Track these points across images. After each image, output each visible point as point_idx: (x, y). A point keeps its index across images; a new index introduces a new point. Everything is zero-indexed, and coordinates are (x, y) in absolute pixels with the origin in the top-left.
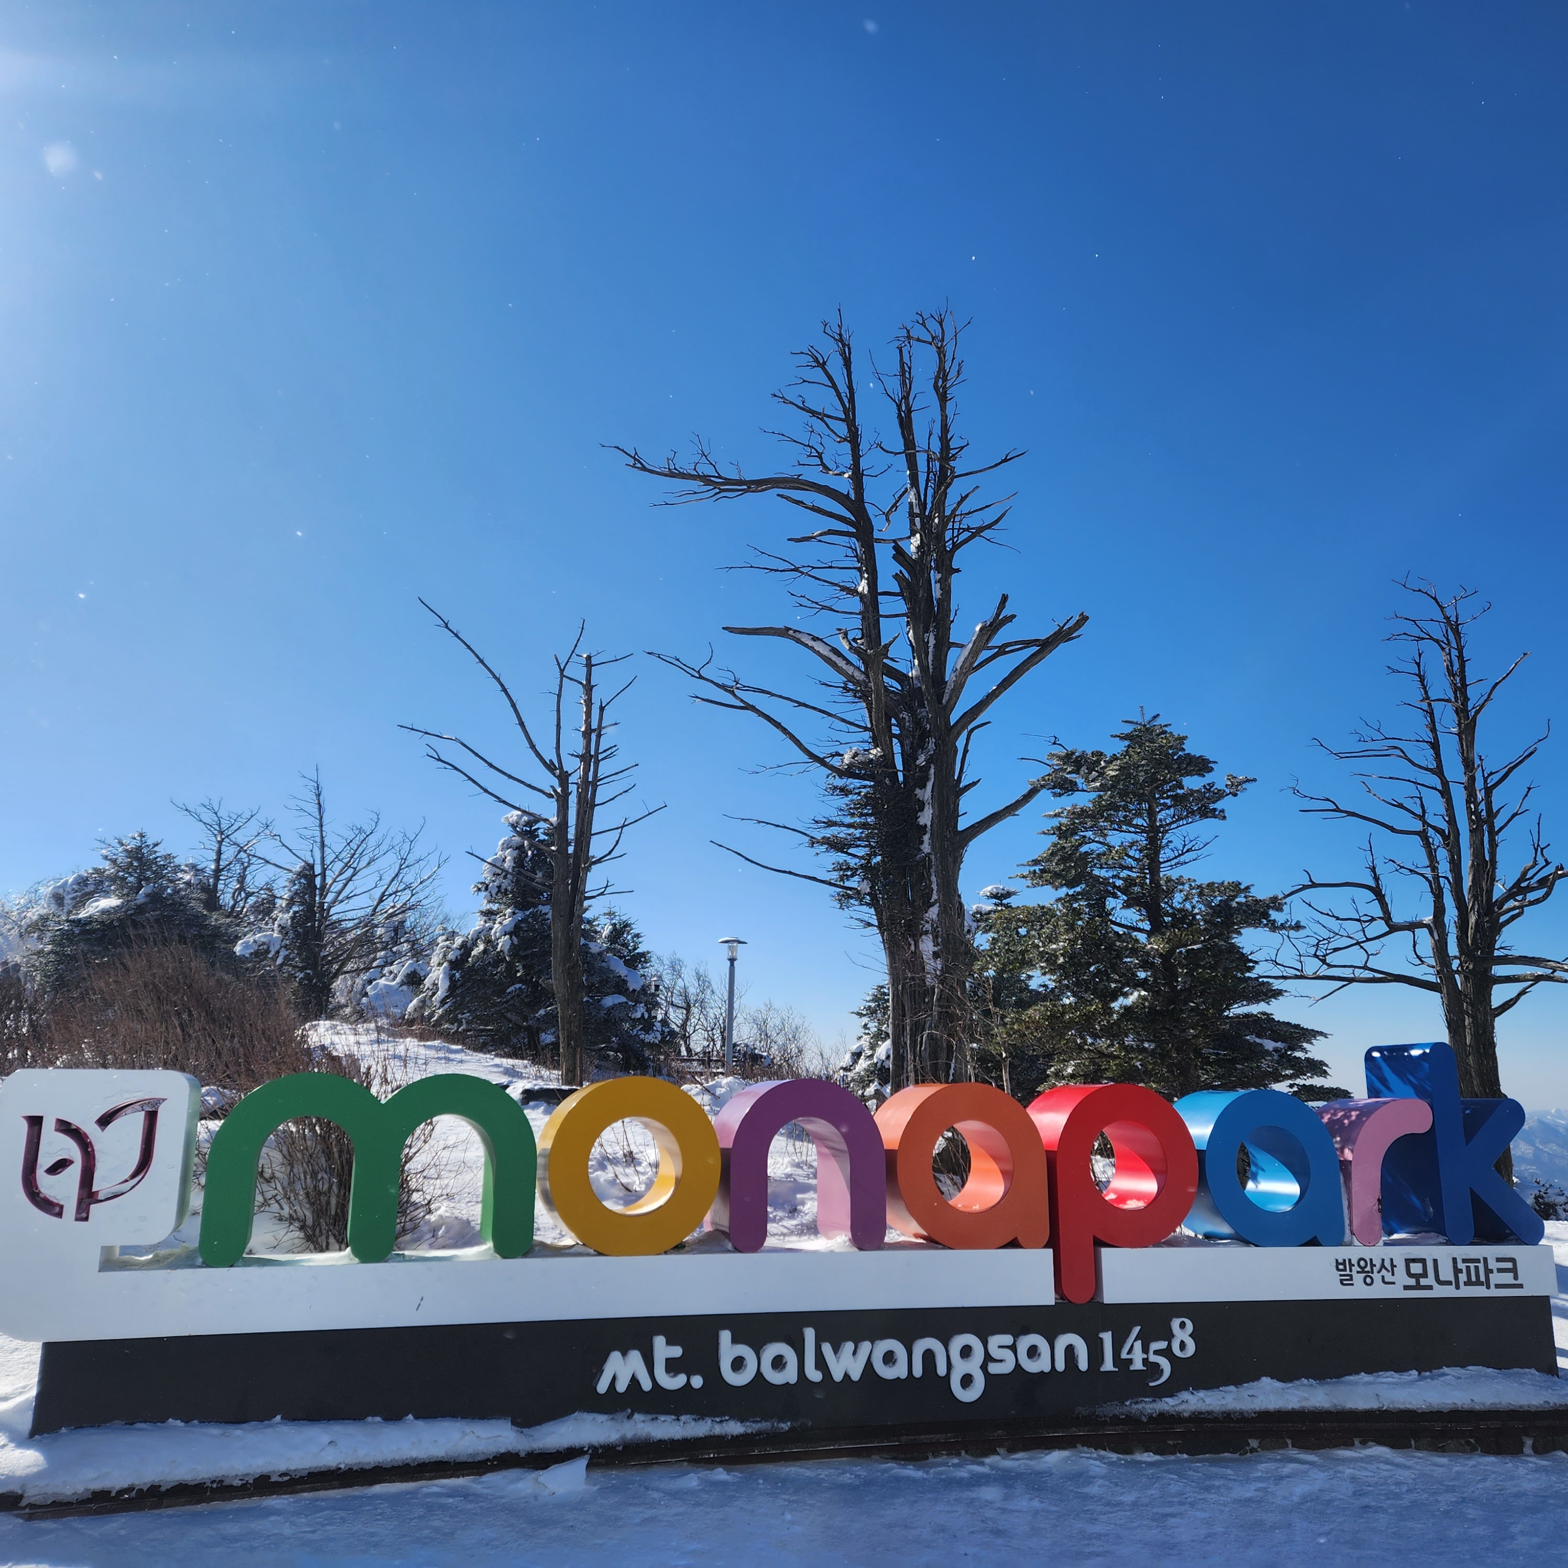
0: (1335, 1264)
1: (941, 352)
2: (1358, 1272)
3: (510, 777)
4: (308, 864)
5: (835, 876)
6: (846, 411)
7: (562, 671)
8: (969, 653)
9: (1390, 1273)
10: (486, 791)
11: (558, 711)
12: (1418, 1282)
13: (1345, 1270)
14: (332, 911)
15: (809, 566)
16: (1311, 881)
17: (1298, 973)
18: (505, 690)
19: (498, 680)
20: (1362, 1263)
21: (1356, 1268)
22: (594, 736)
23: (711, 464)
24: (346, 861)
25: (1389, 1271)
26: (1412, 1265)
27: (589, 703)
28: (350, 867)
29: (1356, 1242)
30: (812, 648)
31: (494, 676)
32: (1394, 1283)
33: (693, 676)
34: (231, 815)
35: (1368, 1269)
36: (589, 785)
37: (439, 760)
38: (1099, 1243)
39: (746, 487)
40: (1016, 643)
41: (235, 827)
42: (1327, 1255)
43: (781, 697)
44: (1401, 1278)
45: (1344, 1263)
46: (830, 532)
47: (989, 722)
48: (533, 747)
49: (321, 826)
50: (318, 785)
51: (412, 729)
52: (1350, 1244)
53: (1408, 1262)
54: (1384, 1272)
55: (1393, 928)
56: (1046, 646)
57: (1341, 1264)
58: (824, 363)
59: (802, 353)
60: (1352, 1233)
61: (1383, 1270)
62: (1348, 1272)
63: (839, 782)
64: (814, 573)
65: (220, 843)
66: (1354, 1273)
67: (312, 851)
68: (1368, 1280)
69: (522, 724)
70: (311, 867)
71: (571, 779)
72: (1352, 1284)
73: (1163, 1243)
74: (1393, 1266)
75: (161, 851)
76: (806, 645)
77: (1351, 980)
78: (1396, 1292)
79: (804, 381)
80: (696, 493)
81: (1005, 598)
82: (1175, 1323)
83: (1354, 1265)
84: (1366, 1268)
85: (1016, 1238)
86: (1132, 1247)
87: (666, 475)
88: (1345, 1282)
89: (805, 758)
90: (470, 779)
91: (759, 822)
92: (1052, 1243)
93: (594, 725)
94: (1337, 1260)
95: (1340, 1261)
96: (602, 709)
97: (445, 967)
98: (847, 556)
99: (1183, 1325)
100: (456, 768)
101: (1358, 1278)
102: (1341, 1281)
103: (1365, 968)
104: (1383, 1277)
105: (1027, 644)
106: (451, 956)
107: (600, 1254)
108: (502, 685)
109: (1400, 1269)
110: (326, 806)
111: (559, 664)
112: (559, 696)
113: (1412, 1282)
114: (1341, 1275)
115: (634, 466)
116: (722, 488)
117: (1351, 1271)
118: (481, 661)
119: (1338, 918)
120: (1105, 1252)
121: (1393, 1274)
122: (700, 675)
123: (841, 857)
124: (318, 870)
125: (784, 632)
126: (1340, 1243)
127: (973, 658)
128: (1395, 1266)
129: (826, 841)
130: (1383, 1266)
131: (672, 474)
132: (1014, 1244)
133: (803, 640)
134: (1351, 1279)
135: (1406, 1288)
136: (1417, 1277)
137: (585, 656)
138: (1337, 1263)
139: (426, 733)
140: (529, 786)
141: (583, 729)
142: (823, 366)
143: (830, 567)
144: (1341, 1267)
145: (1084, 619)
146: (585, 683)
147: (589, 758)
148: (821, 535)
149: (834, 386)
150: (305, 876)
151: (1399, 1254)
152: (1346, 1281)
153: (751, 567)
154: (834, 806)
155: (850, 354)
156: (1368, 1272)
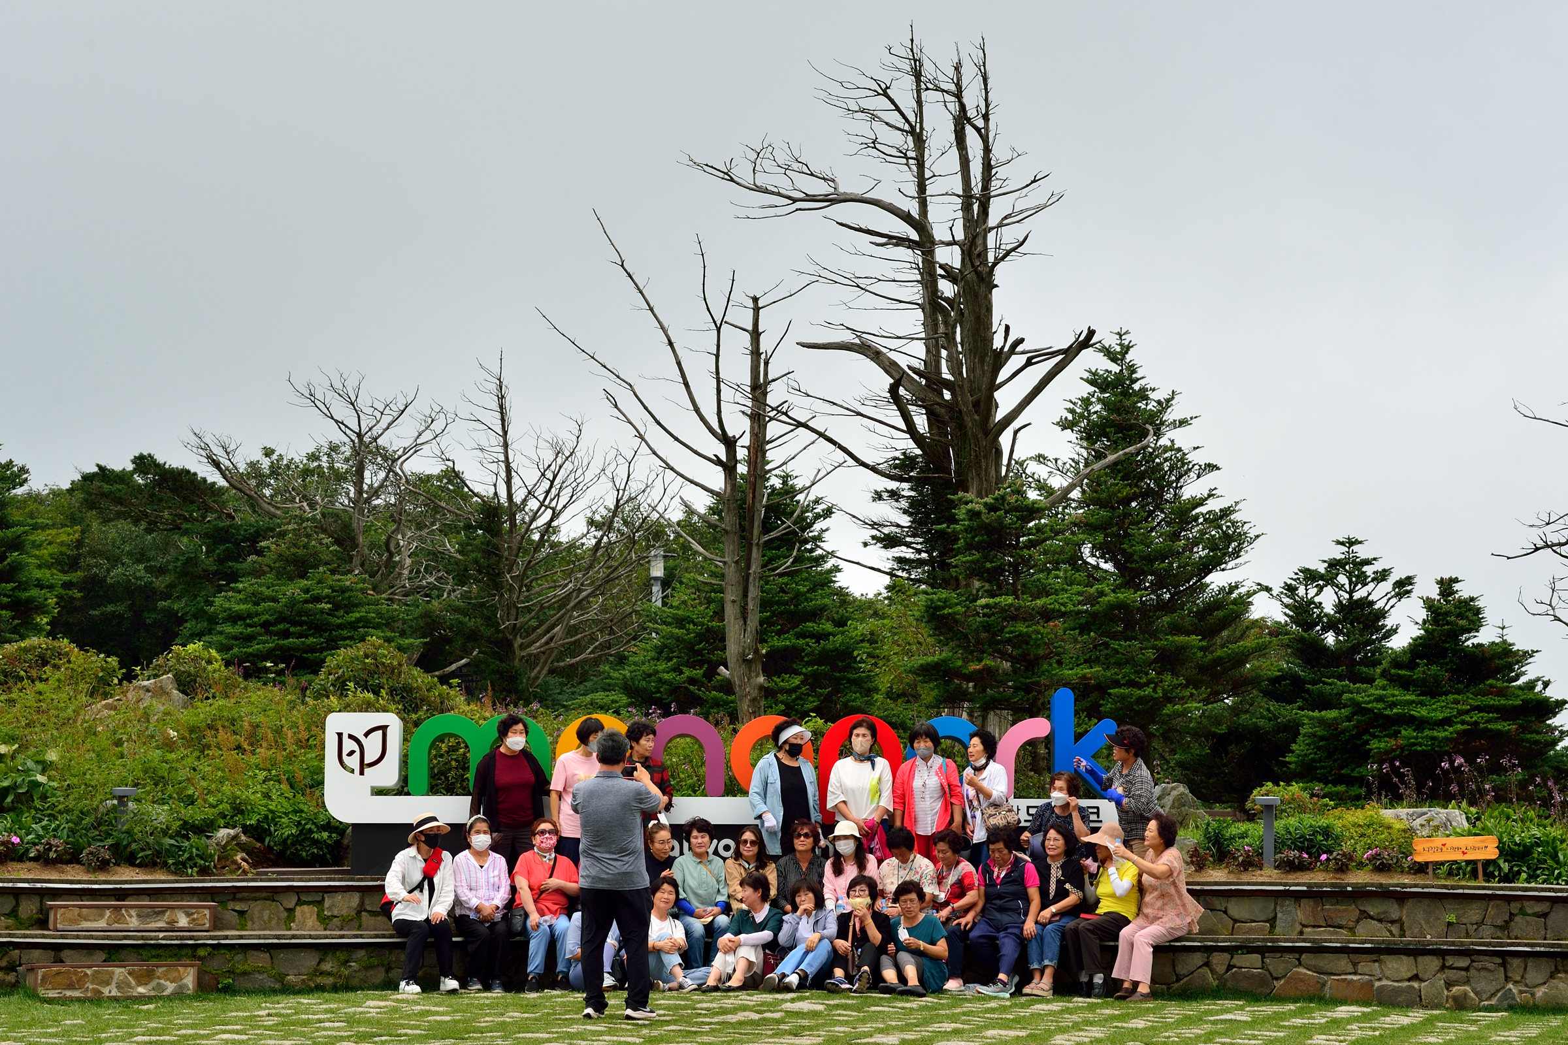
5: (894, 567)
22: (760, 392)
24: (541, 497)
27: (755, 352)
34: (376, 406)
40: (1040, 355)
50: (501, 384)
56: (1070, 354)
71: (738, 446)
93: (760, 380)
105: (1051, 354)
110: (512, 413)
112: (717, 356)
124: (504, 512)
137: (749, 298)
140: (696, 452)
145: (1092, 332)
146: (750, 329)
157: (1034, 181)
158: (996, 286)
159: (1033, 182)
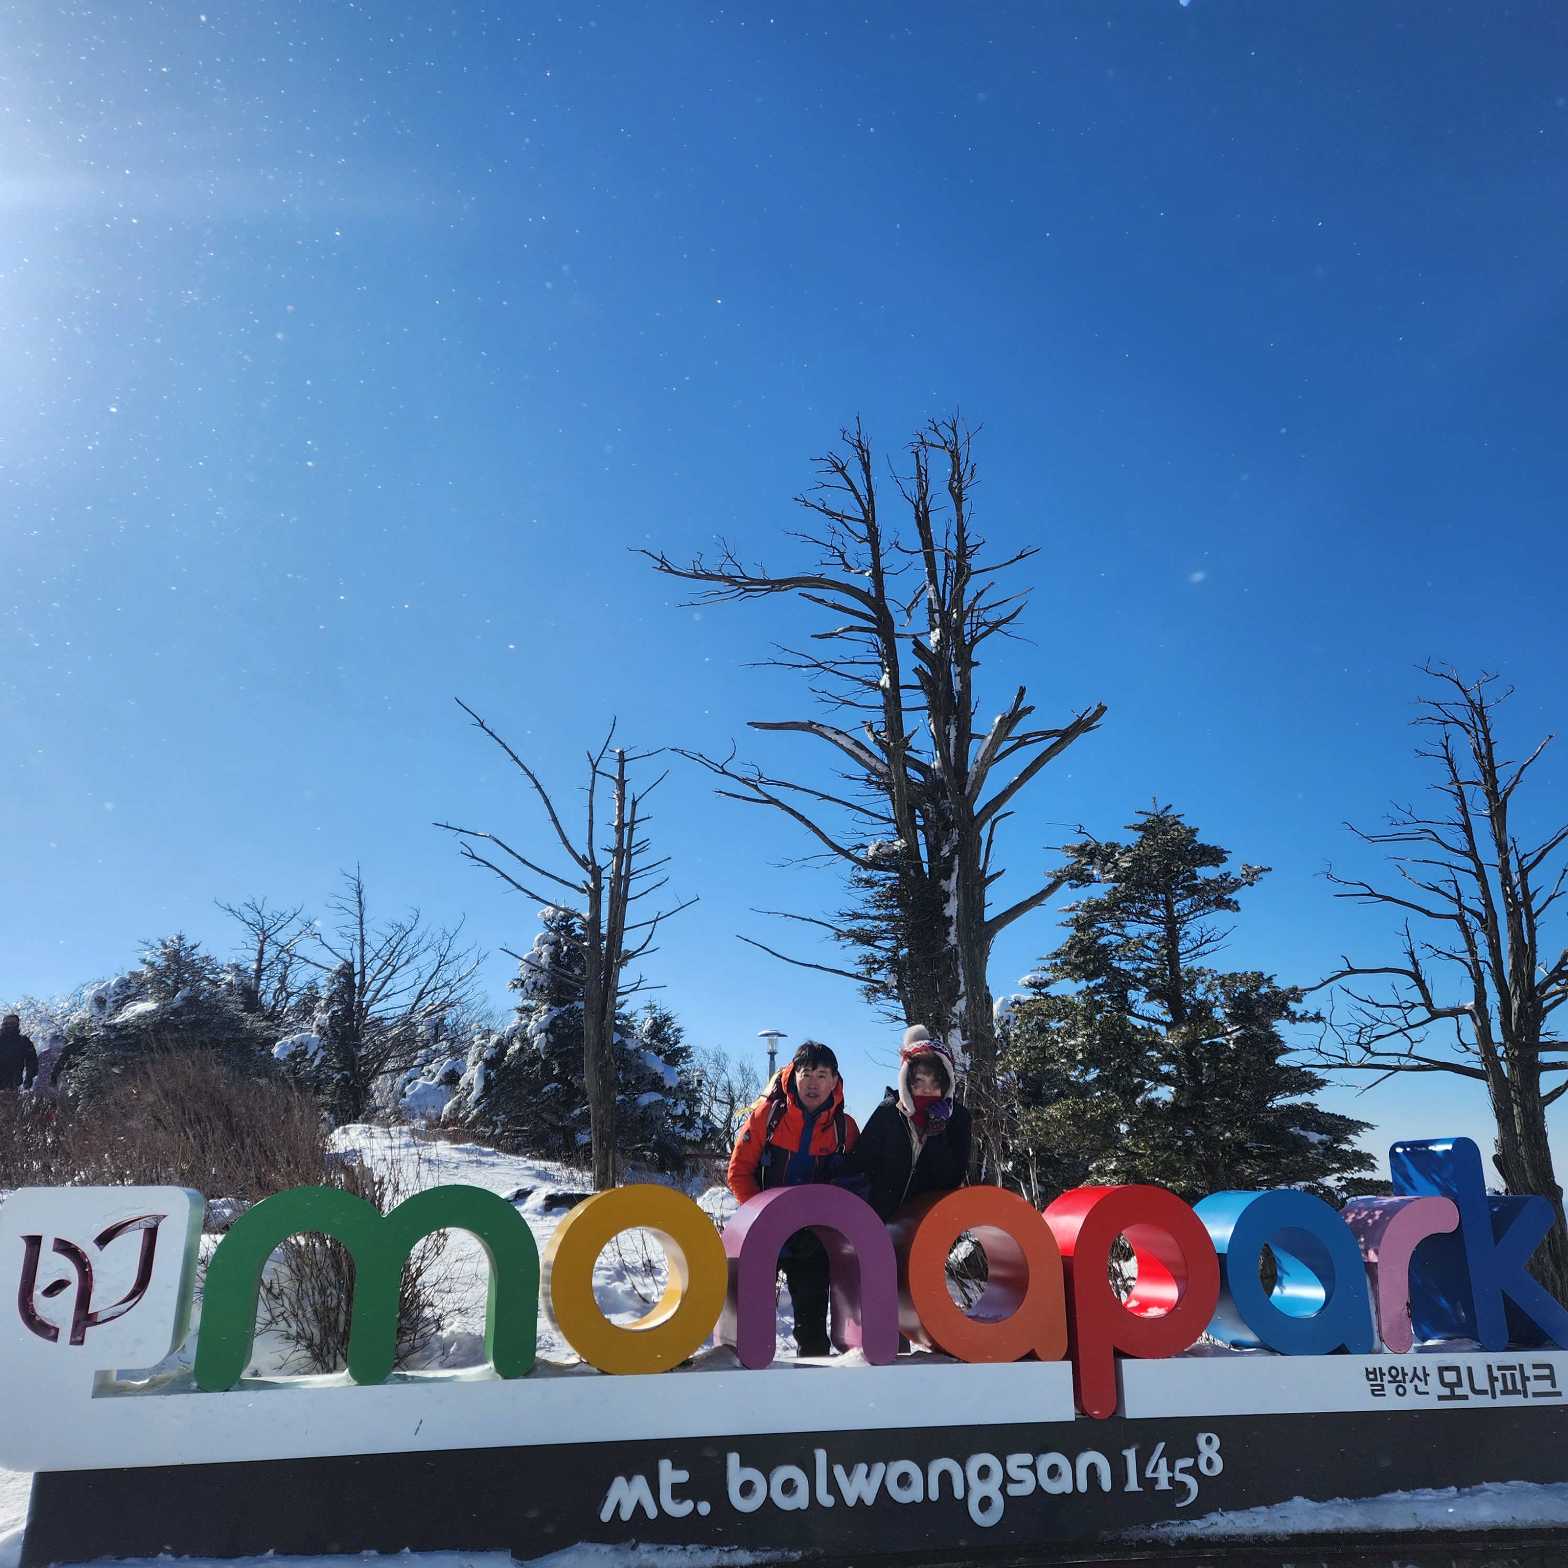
0: (1365, 1373)
1: (955, 455)
2: (1390, 1382)
3: (543, 873)
4: (348, 963)
5: (862, 969)
6: (865, 512)
7: (594, 767)
8: (990, 745)
9: (1423, 1382)
10: (519, 887)
11: (591, 807)
12: (1452, 1391)
13: (1376, 1379)
14: (371, 1010)
15: (831, 662)
16: (1349, 967)
17: (1343, 1062)
18: (538, 786)
19: (532, 776)
20: (1394, 1372)
21: (1387, 1378)
22: (626, 830)
23: (737, 565)
24: (385, 958)
25: (1421, 1380)
26: (1445, 1373)
27: (622, 798)
28: (389, 964)
29: (1386, 1350)
30: (835, 742)
31: (529, 773)
32: (1427, 1393)
33: (716, 771)
34: (275, 914)
35: (1400, 1378)
36: (622, 880)
37: (473, 857)
38: (1120, 1354)
39: (770, 587)
40: (1036, 734)
41: (278, 926)
42: (1357, 1363)
43: (805, 790)
44: (1435, 1387)
45: (1374, 1372)
46: (851, 629)
47: (1012, 813)
48: (566, 842)
49: (361, 923)
50: (359, 883)
51: (447, 827)
52: (1380, 1352)
53: (1442, 1370)
54: (1416, 1381)
55: (1435, 1015)
56: (1066, 736)
57: (1371, 1373)
58: (844, 468)
59: (821, 459)
60: (1382, 1340)
61: (1416, 1379)
62: (1379, 1382)
63: (864, 875)
64: (837, 668)
65: (263, 942)
66: (1385, 1383)
67: (351, 949)
68: (1401, 1390)
69: (555, 820)
70: (351, 965)
71: (604, 874)
72: (1384, 1395)
73: (1187, 1352)
74: (1426, 1375)
75: (201, 952)
76: (830, 739)
77: (1396, 1069)
78: (1430, 1403)
79: (824, 485)
80: (720, 593)
81: (1022, 691)
82: (1202, 1439)
83: (1385, 1374)
84: (1398, 1377)
85: (1034, 1350)
86: (1154, 1358)
87: (692, 577)
88: (1376, 1393)
89: (831, 851)
90: (503, 875)
91: (786, 915)
92: (1071, 1354)
93: (627, 820)
94: (1367, 1369)
95: (1371, 1370)
96: (634, 803)
97: (480, 1067)
98: (868, 651)
99: (1209, 1441)
100: (489, 865)
101: (1390, 1388)
102: (1373, 1391)
103: (1409, 1055)
104: (1416, 1386)
105: (1047, 734)
106: (486, 1055)
107: (604, 1373)
108: (536, 782)
109: (1434, 1377)
110: (367, 902)
111: (591, 760)
112: (592, 791)
113: (1446, 1391)
114: (1372, 1385)
115: (660, 569)
116: (747, 587)
117: (1382, 1380)
118: (516, 759)
119: (1378, 1005)
120: (1126, 1363)
121: (1426, 1384)
122: (724, 770)
123: (867, 950)
124: (357, 968)
125: (807, 727)
126: (1370, 1351)
127: (993, 749)
128: (1428, 1375)
129: (851, 934)
130: (1415, 1375)
131: (697, 576)
132: (1031, 1356)
133: (826, 734)
134: (1383, 1390)
135: (1441, 1398)
136: (1451, 1386)
137: (618, 751)
138: (1368, 1373)
139: (461, 831)
140: (562, 882)
141: (616, 824)
142: (842, 470)
143: (853, 662)
144: (1371, 1376)
145: (1102, 710)
146: (617, 777)
147: (622, 853)
148: (843, 631)
149: (853, 489)
150: (345, 975)
151: (1431, 1362)
152: (1378, 1391)
153: (775, 663)
154: (859, 899)
155: (869, 458)
156: (1400, 1381)
157: (1021, 557)
158: (977, 664)
159: (1018, 558)
